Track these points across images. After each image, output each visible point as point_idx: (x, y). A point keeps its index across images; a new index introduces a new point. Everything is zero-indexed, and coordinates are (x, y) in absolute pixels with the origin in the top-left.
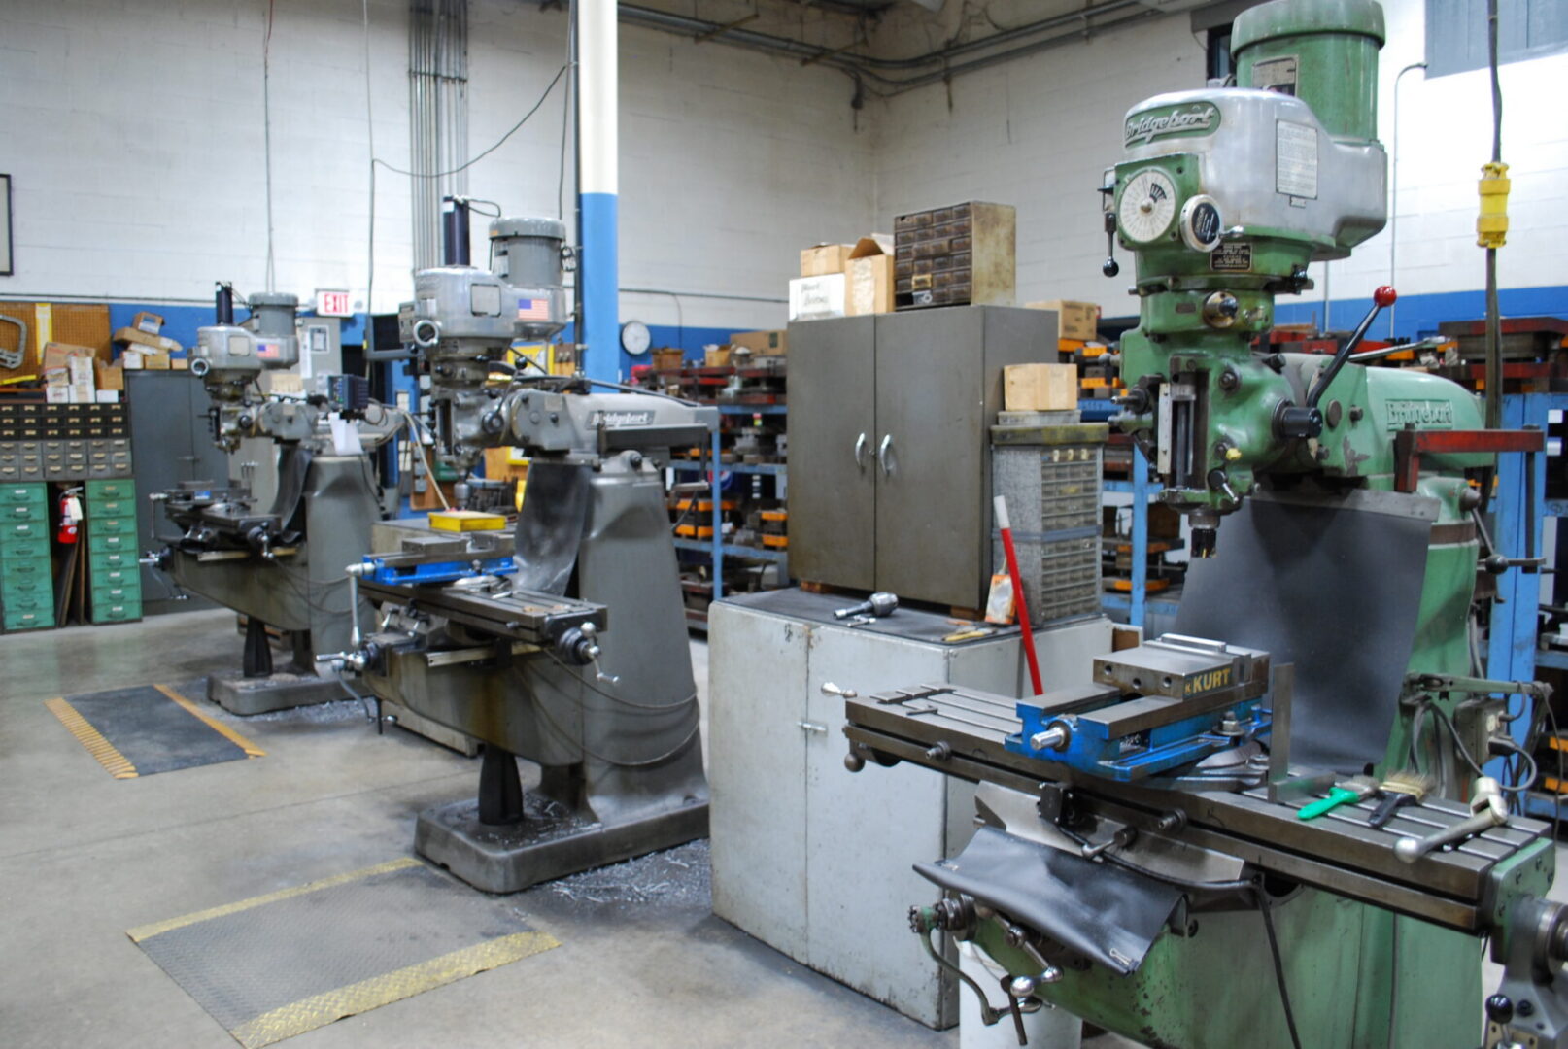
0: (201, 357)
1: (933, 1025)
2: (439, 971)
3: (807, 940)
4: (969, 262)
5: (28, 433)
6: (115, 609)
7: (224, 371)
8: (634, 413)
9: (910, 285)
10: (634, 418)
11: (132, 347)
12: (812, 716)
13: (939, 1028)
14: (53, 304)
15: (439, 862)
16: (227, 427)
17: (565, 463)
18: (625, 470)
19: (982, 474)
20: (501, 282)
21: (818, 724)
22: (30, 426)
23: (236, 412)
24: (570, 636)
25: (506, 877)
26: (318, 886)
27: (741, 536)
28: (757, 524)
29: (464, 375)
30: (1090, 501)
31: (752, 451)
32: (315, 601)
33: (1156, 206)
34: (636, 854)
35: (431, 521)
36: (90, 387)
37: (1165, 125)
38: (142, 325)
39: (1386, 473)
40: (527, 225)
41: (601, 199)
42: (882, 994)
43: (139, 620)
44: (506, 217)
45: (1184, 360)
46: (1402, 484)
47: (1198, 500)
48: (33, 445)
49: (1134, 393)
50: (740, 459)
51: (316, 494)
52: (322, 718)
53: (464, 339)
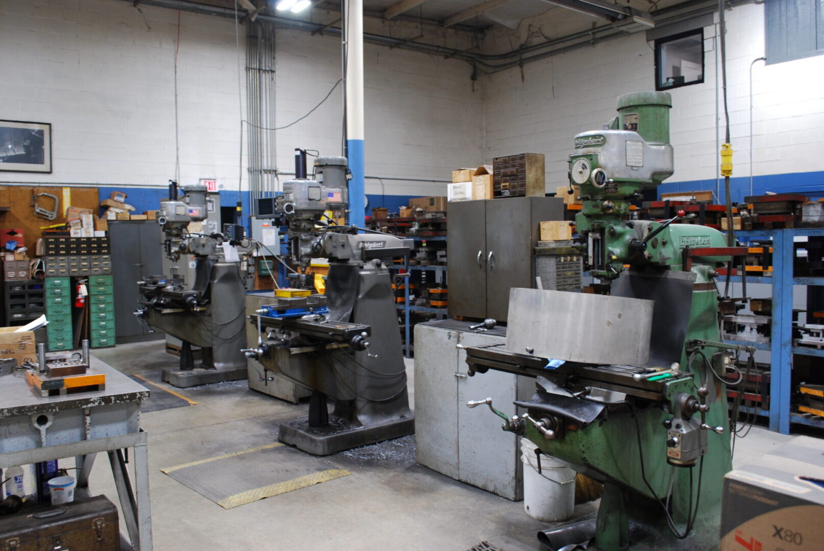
0: (163, 216)
1: (513, 500)
2: (300, 483)
3: (458, 469)
4: (524, 178)
5: (62, 252)
6: (102, 341)
7: (174, 222)
8: (377, 242)
9: (500, 187)
10: (377, 244)
11: (111, 209)
12: (460, 371)
13: (516, 501)
14: (71, 187)
15: (291, 444)
16: (174, 249)
17: (347, 265)
18: (374, 268)
19: (531, 267)
20: (320, 185)
21: (463, 374)
22: (63, 249)
23: (178, 242)
24: (356, 338)
25: (324, 448)
26: (240, 453)
27: (419, 302)
28: (427, 295)
29: (305, 226)
30: (578, 279)
31: (424, 259)
32: (215, 333)
33: (584, 171)
34: (379, 441)
35: (275, 293)
36: (92, 229)
37: (587, 142)
38: (116, 198)
39: (678, 264)
40: (331, 160)
41: (357, 143)
42: (491, 489)
43: (114, 346)
44: (322, 156)
45: (596, 224)
46: (685, 268)
47: (603, 274)
48: (64, 258)
49: (580, 236)
50: (419, 263)
51: (216, 281)
52: (220, 389)
53: (305, 211)
